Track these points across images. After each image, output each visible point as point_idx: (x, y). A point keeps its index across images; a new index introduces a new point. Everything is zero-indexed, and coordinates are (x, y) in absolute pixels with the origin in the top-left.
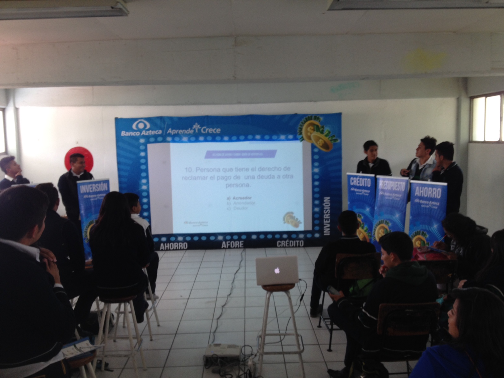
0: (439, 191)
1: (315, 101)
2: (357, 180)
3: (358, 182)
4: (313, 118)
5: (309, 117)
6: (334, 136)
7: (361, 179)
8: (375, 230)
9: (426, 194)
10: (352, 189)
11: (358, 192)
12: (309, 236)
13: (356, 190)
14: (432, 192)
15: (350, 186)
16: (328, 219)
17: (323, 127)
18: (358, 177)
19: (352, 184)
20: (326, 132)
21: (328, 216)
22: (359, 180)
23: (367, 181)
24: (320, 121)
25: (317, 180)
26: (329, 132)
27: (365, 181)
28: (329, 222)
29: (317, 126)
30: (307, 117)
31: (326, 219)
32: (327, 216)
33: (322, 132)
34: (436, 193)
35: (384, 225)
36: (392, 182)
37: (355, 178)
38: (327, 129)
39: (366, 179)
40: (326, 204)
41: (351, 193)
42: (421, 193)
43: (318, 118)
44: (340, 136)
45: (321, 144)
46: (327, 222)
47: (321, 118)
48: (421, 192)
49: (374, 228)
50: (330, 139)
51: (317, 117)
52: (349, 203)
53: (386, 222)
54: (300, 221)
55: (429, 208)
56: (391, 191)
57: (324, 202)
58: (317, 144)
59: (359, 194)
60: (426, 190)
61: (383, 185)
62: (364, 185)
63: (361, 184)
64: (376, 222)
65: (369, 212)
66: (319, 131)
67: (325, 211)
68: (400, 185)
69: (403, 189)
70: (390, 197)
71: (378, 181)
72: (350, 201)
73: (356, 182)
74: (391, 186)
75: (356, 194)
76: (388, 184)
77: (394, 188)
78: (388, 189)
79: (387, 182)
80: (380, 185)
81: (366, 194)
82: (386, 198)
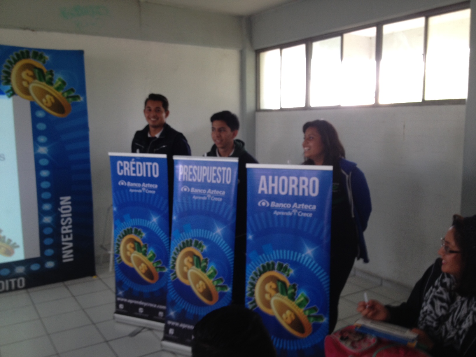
1: (33, 30)
2: (131, 166)
4: (31, 54)
5: (22, 53)
6: (72, 90)
7: (138, 163)
8: (175, 259)
9: (283, 190)
12: (35, 267)
13: (129, 184)
14: (298, 186)
15: (116, 178)
16: (69, 234)
17: (51, 73)
18: (133, 160)
19: (120, 174)
20: (57, 83)
21: (69, 229)
22: (134, 166)
23: (151, 166)
24: (44, 62)
25: (45, 168)
26: (64, 83)
27: (147, 166)
28: (71, 239)
29: (40, 70)
30: (19, 53)
31: (65, 235)
32: (66, 229)
33: (50, 82)
34: (308, 187)
35: (192, 249)
36: (205, 167)
37: (126, 162)
38: (58, 78)
40: (64, 209)
41: (119, 191)
42: (273, 188)
43: (41, 57)
44: (83, 91)
45: (50, 104)
46: (67, 239)
47: (47, 57)
48: (271, 185)
49: (172, 255)
50: (66, 94)
51: (40, 53)
52: (115, 209)
53: (197, 243)
54: (15, 243)
55: (291, 217)
56: (204, 185)
57: (60, 206)
58: (43, 103)
59: (136, 191)
60: (283, 181)
61: (185, 173)
62: (145, 175)
63: (140, 172)
64: (176, 244)
65: (160, 224)
66: (45, 80)
67: (64, 221)
68: (221, 173)
69: (228, 180)
70: (202, 195)
71: (176, 167)
72: (117, 205)
73: (130, 169)
74: (204, 175)
75: (129, 193)
76: (196, 172)
77: (209, 179)
78: (197, 181)
79: (195, 167)
80: (180, 173)
81: (150, 192)
82: (195, 197)
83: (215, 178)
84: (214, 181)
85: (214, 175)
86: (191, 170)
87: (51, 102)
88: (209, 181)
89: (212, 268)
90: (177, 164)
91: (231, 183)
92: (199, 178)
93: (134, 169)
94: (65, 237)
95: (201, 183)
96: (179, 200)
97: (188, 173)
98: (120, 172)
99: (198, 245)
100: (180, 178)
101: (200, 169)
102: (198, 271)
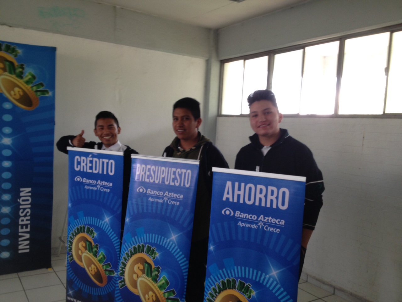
0: (284, 193)
1: (11, 27)
2: (88, 162)
3: (89, 165)
4: (3, 47)
6: (42, 85)
7: (95, 159)
8: (125, 265)
9: (249, 199)
10: (78, 179)
11: (89, 185)
13: (85, 180)
14: (266, 196)
15: (73, 173)
16: (26, 226)
17: (22, 67)
18: (90, 156)
19: (77, 169)
20: (27, 77)
21: (27, 220)
22: (91, 162)
23: (108, 163)
24: (16, 56)
25: (8, 158)
26: (34, 77)
27: (103, 163)
28: (28, 230)
29: (12, 63)
31: (22, 226)
32: (24, 220)
33: (20, 76)
34: (277, 198)
35: (144, 255)
36: (163, 168)
37: (83, 158)
38: (29, 72)
39: (106, 161)
40: (23, 201)
41: (75, 187)
42: (239, 196)
43: (13, 51)
44: (52, 86)
45: (18, 97)
46: (24, 230)
47: (20, 51)
48: (237, 192)
49: (122, 260)
50: (35, 88)
51: (12, 47)
52: (70, 205)
53: (149, 248)
55: (257, 230)
56: (162, 187)
57: (20, 197)
58: (11, 95)
59: (91, 188)
60: (250, 188)
61: (143, 173)
62: (100, 172)
63: (96, 170)
64: (127, 248)
65: (112, 225)
66: (15, 73)
67: (22, 213)
68: (180, 175)
69: (188, 183)
70: (158, 198)
71: (133, 165)
72: (72, 202)
73: (86, 164)
74: (162, 176)
75: (85, 189)
76: (154, 172)
77: (167, 181)
78: (154, 181)
79: (153, 167)
80: (137, 173)
81: (105, 190)
82: (150, 199)
83: (174, 180)
84: (172, 184)
85: (173, 176)
86: (149, 170)
87: (20, 94)
88: (167, 183)
89: (163, 278)
90: (135, 163)
91: (190, 186)
92: (157, 179)
93: (90, 165)
94: (22, 228)
95: (158, 184)
96: (134, 201)
97: (145, 173)
98: (77, 167)
99: (150, 252)
100: (136, 178)
101: (158, 170)
102: (148, 281)
